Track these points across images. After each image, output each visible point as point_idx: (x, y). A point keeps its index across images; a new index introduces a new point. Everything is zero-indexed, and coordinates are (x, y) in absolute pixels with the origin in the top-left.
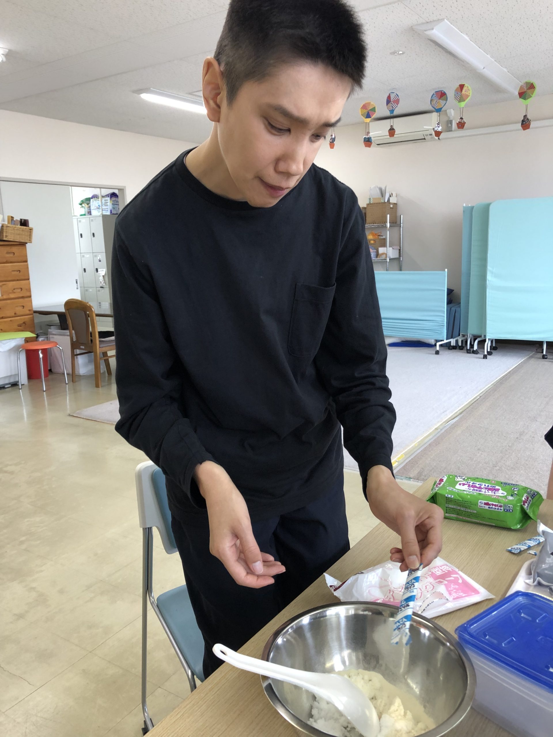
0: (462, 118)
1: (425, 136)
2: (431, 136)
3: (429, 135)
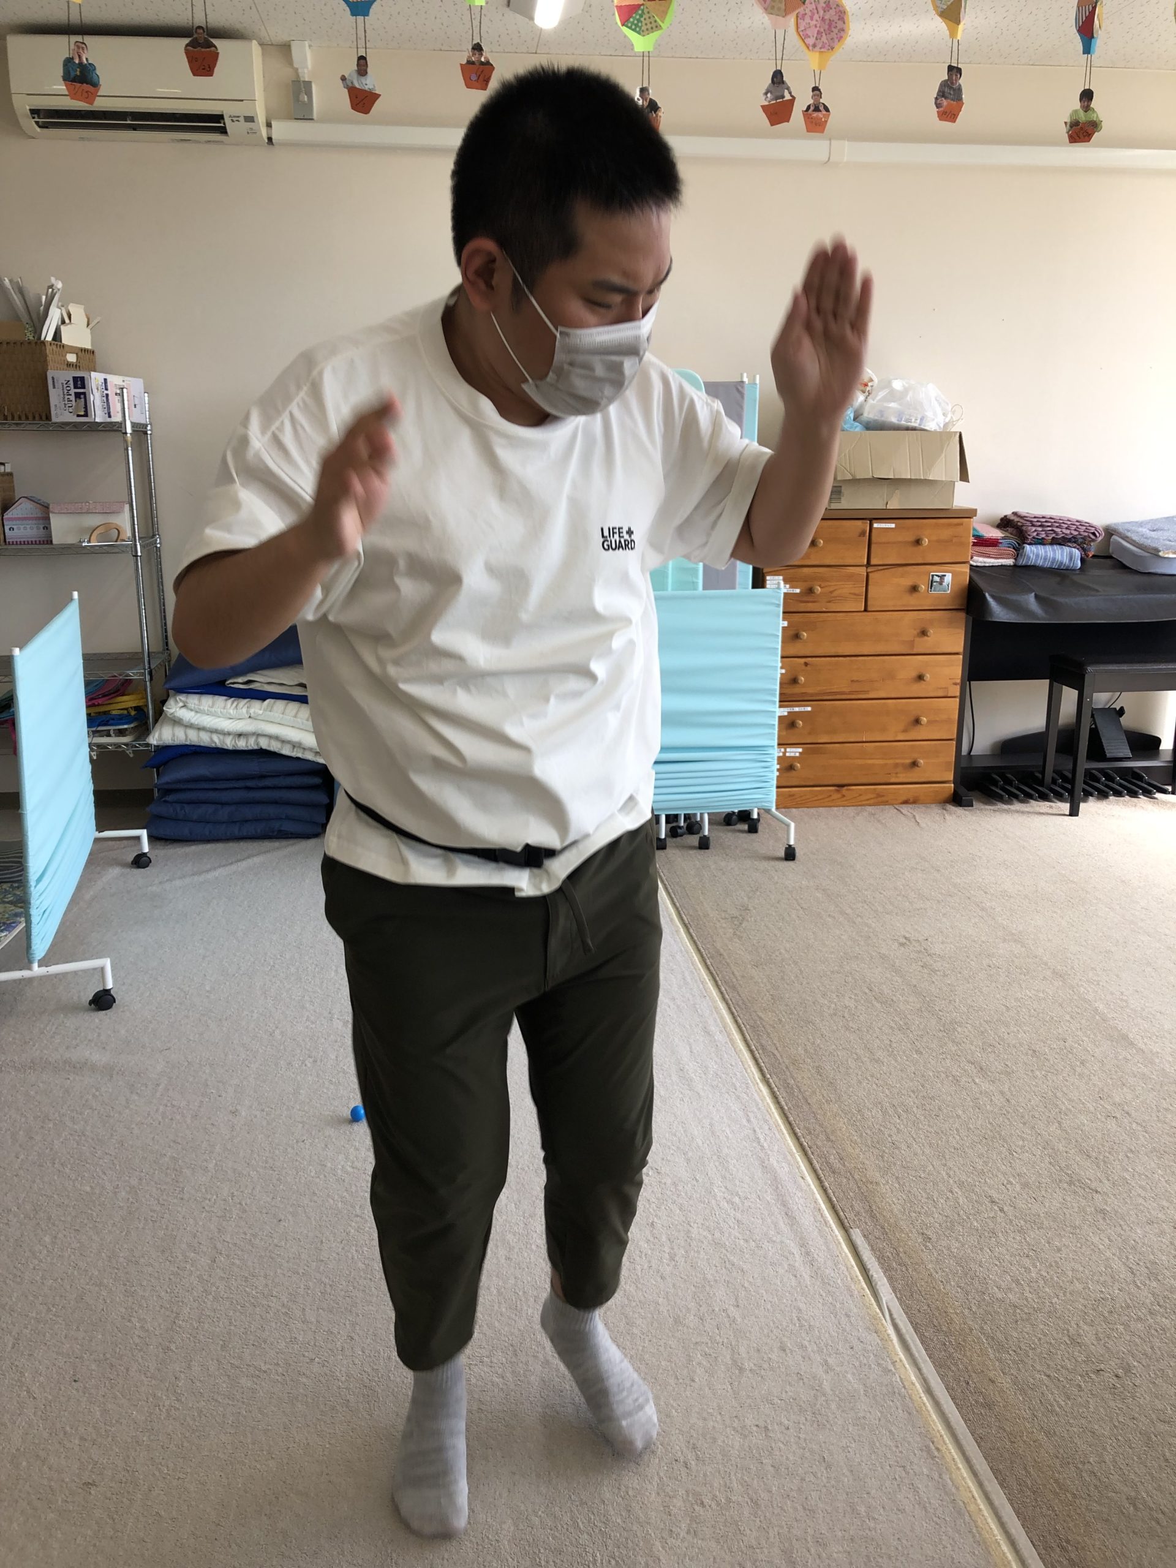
0: (477, 48)
2: (250, 125)
3: (242, 120)
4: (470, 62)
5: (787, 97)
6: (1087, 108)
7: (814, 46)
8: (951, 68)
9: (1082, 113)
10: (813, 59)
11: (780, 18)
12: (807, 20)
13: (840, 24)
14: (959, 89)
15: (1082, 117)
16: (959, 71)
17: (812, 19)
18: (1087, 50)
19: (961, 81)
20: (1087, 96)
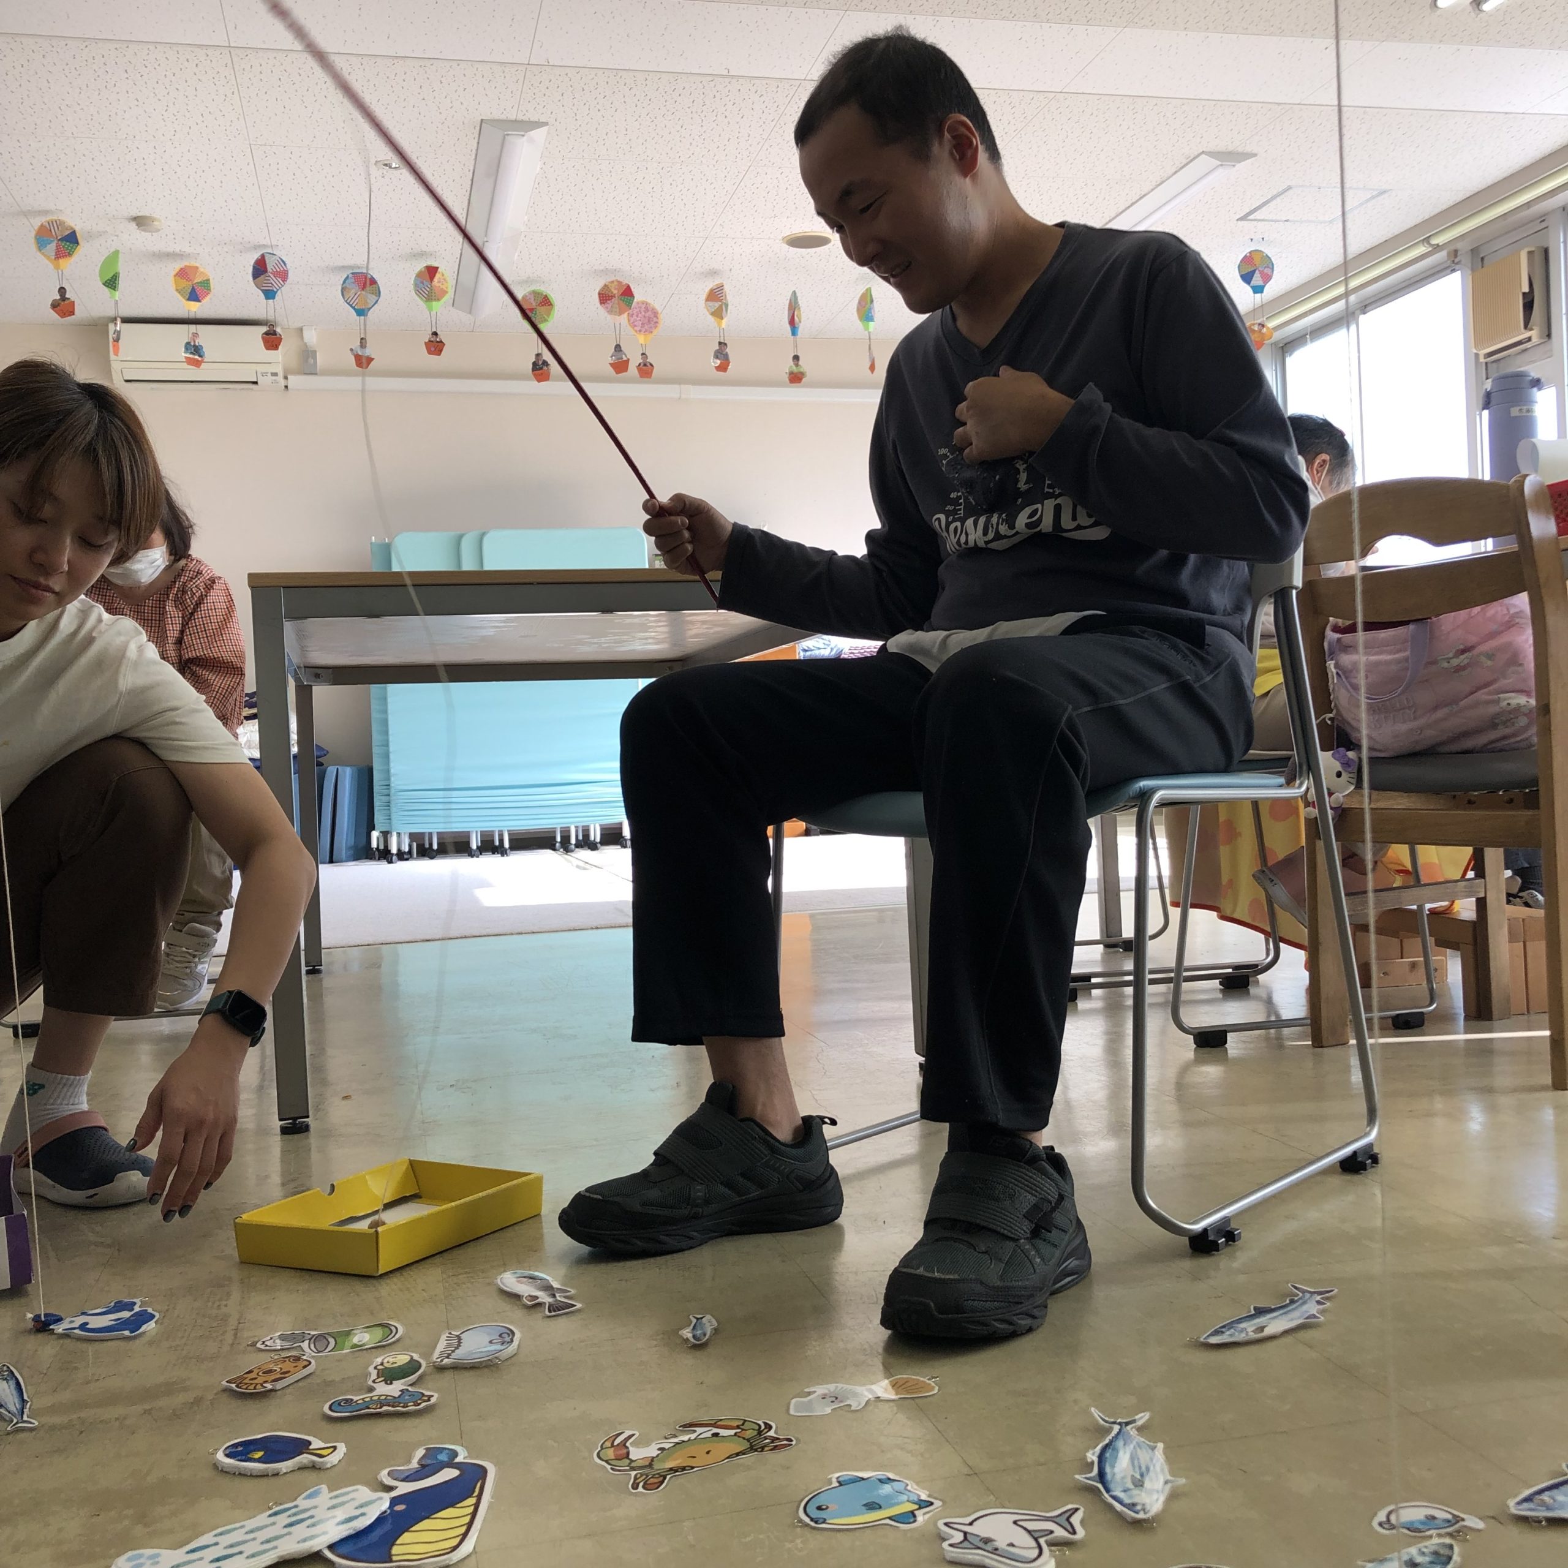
0: (435, 334)
1: (259, 375)
2: (274, 378)
3: (269, 375)
4: (430, 341)
5: (625, 358)
6: (797, 365)
7: (640, 331)
8: (720, 343)
9: (794, 368)
10: (641, 339)
11: (617, 317)
12: (635, 317)
13: (655, 319)
14: (727, 355)
15: (795, 369)
16: (725, 344)
17: (637, 316)
18: (794, 332)
19: (728, 350)
20: (796, 358)
